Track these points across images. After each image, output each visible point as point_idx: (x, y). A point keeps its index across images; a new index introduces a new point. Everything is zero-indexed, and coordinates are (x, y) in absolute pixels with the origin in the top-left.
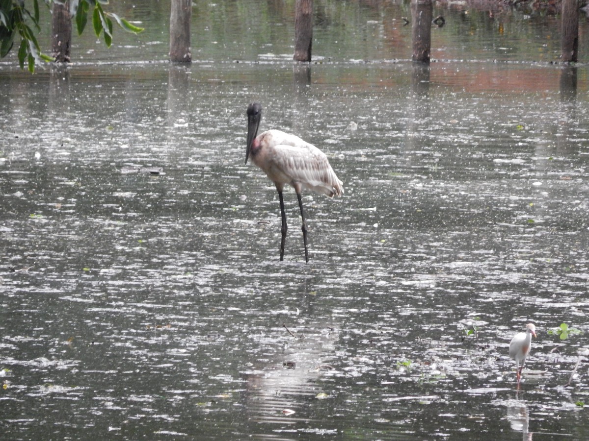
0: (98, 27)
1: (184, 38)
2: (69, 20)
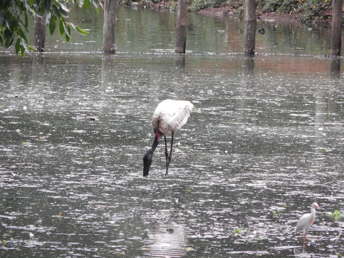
0: (62, 31)
1: (111, 38)
2: (44, 27)
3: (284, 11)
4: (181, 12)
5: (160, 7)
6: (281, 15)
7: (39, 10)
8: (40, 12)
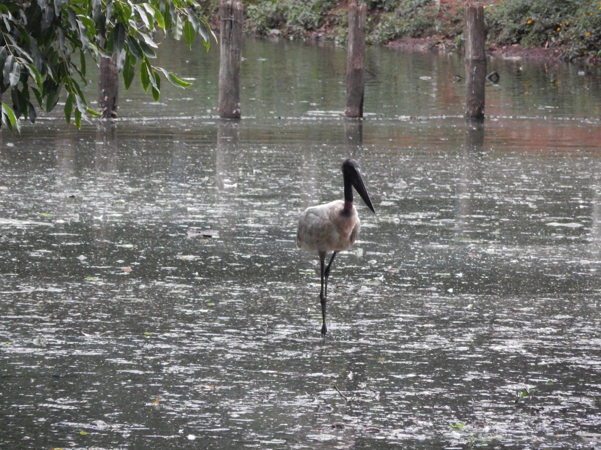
0: (146, 82)
1: (233, 93)
2: (116, 75)
3: (535, 41)
4: (354, 47)
5: (318, 37)
6: (529, 49)
7: (105, 47)
8: (107, 50)
